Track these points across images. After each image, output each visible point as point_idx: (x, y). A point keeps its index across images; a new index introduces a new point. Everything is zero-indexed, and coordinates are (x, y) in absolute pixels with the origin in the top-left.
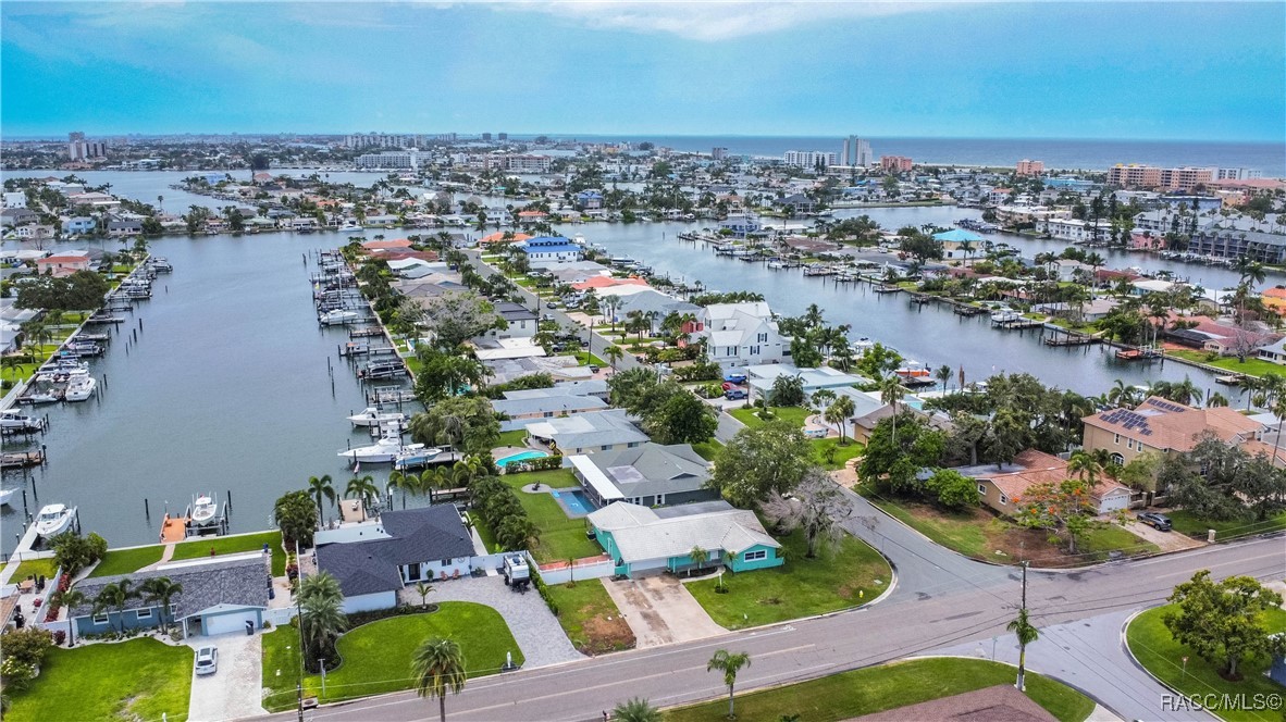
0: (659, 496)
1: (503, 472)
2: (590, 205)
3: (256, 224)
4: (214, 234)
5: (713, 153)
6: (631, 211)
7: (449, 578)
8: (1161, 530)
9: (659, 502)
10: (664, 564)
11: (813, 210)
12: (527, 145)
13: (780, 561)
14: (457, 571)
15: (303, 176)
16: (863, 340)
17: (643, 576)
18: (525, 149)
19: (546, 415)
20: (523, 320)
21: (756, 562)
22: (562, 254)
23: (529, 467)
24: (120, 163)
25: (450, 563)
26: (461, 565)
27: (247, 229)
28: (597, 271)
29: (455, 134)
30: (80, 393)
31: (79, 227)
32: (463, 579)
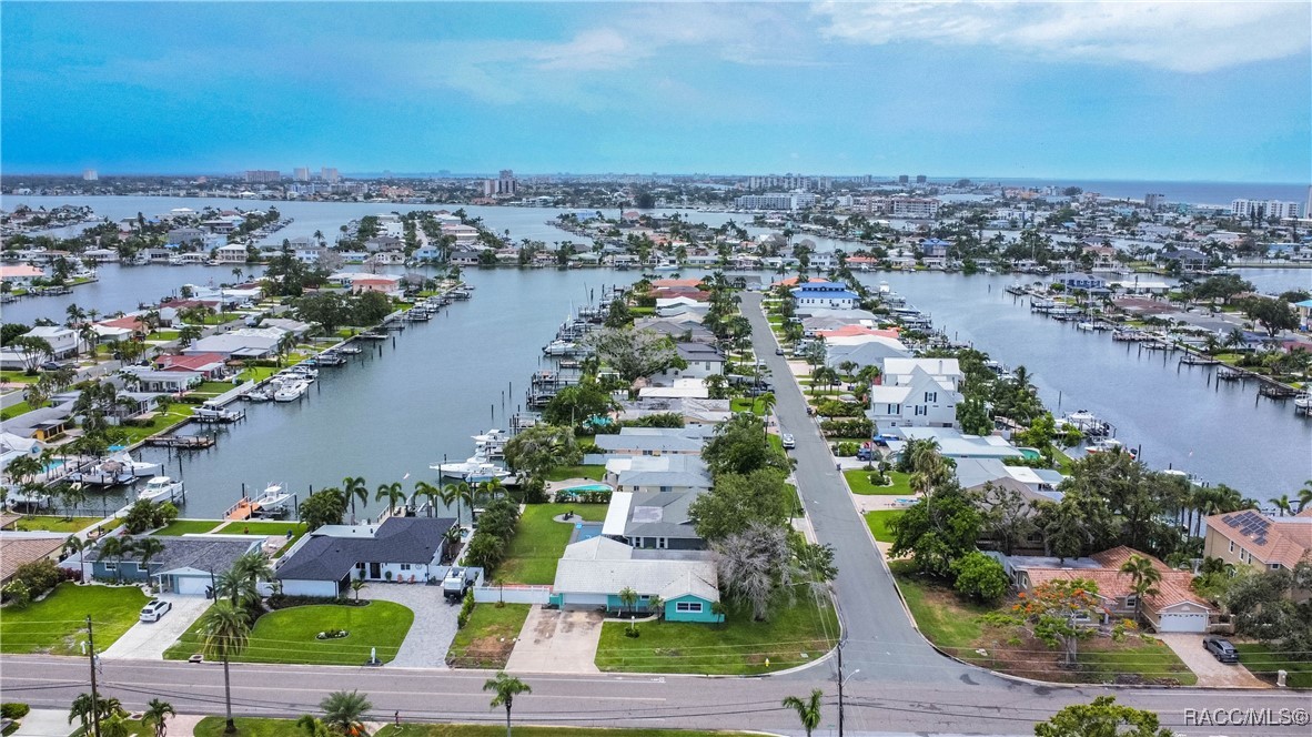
0: (662, 540)
1: (552, 500)
2: (935, 253)
3: (580, 259)
4: (538, 268)
5: (1147, 200)
6: (974, 260)
7: (404, 582)
8: (1221, 661)
9: (662, 545)
10: (605, 602)
11: (1207, 268)
12: (940, 188)
13: (714, 619)
14: (413, 576)
15: (664, 215)
16: (1080, 412)
17: (573, 609)
18: (936, 192)
19: (645, 453)
20: (709, 361)
21: (689, 614)
22: (835, 301)
23: (579, 499)
24: (521, 200)
25: (408, 568)
26: (418, 571)
27: (570, 263)
28: (857, 321)
29: (870, 177)
30: (286, 395)
31: (426, 255)
32: (416, 585)
